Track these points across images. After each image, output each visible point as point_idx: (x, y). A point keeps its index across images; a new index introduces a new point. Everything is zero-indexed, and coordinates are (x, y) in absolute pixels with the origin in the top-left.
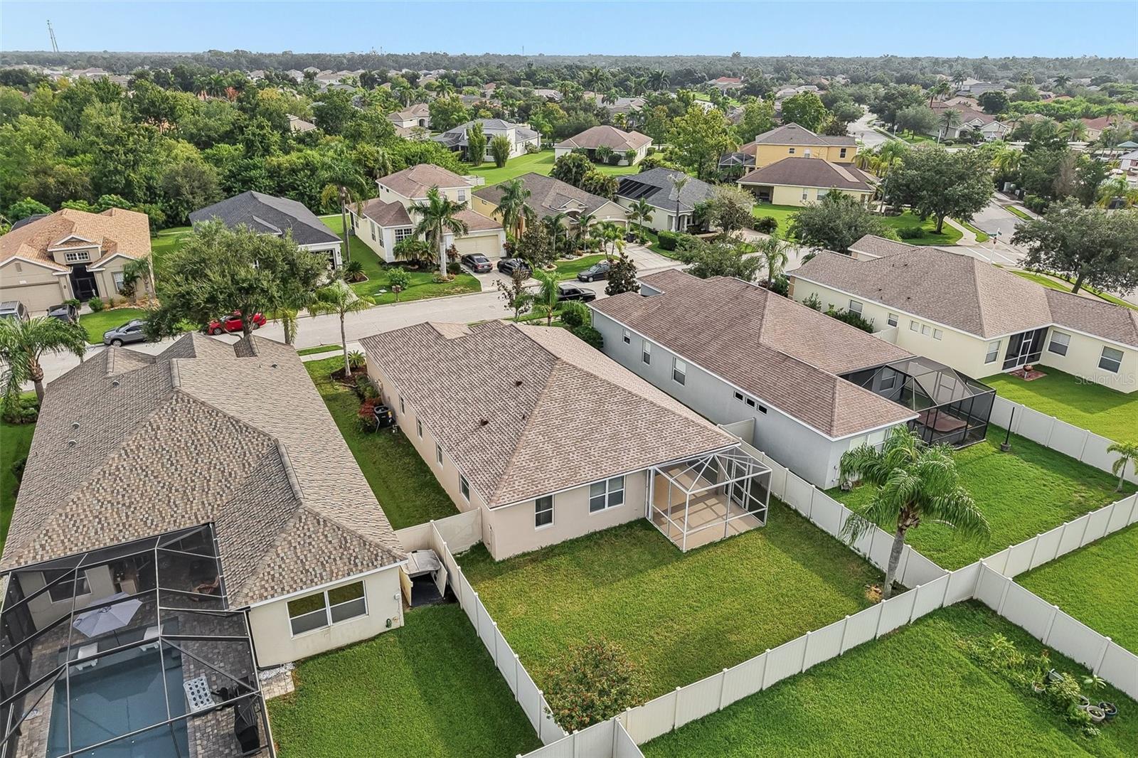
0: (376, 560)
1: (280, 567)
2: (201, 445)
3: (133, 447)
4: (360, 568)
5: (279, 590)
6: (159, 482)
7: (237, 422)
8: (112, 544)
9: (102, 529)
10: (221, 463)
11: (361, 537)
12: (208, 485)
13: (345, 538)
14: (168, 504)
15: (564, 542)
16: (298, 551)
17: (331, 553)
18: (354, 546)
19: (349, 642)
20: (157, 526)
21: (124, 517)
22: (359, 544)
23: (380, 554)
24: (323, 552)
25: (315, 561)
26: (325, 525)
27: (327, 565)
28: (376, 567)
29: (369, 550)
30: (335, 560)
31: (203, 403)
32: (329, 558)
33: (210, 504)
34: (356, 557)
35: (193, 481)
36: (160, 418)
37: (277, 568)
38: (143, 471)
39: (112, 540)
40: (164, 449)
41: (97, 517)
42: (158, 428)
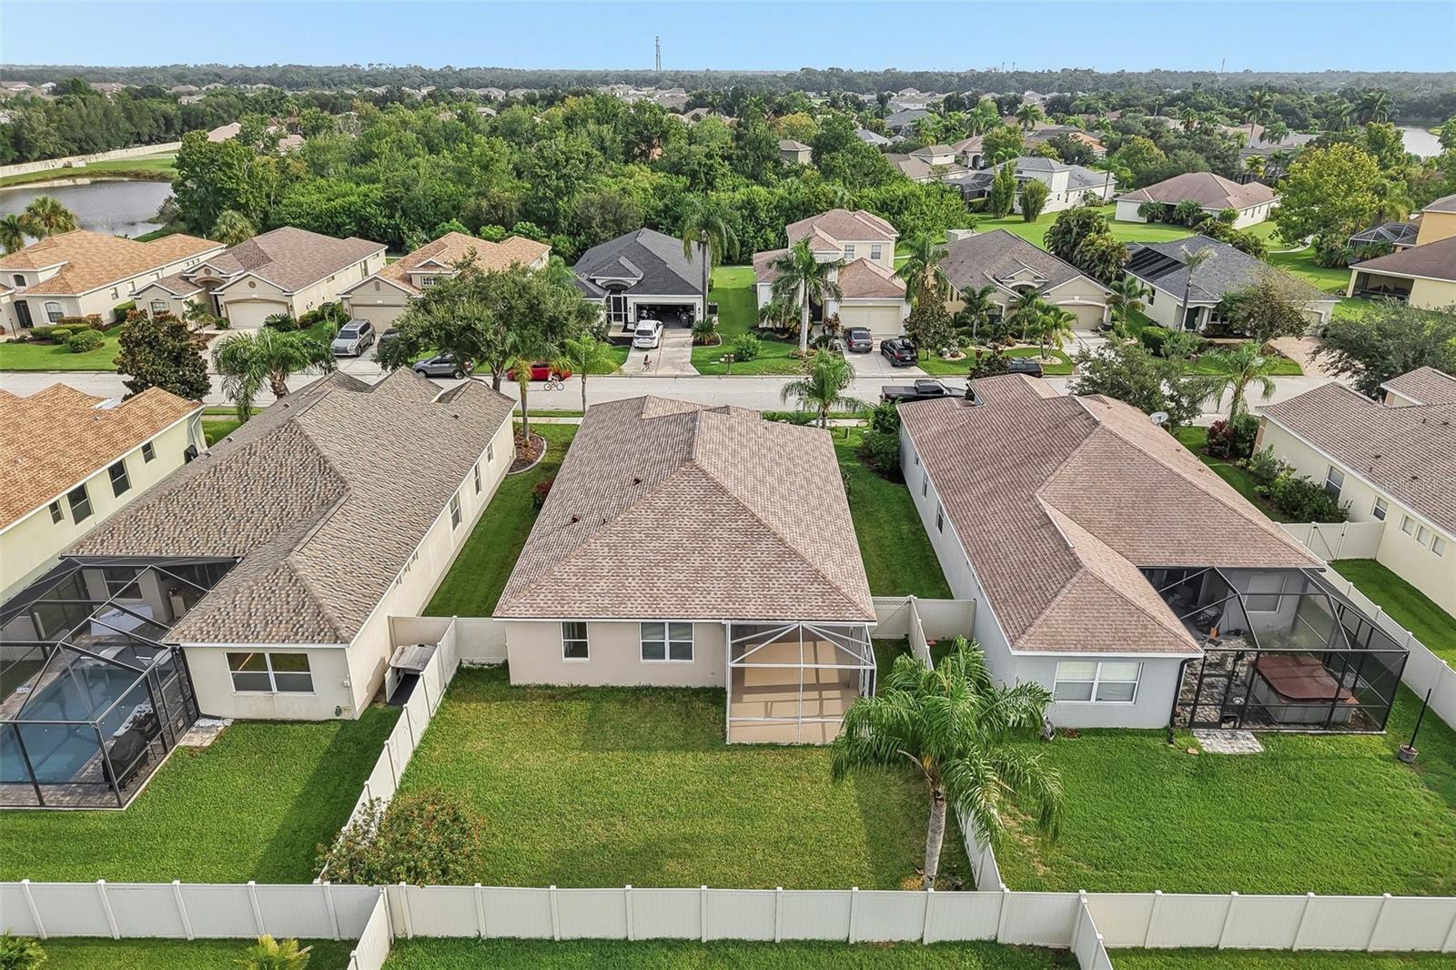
0: (319, 635)
1: (228, 613)
2: (280, 479)
3: (224, 467)
4: (298, 638)
5: (212, 637)
6: (224, 506)
7: (325, 462)
8: (154, 555)
9: (155, 538)
10: (287, 501)
11: (319, 606)
12: (263, 520)
13: (304, 603)
14: (219, 530)
15: (604, 687)
16: (254, 603)
17: (281, 613)
18: (307, 614)
19: (296, 717)
20: (198, 548)
21: (177, 533)
22: (313, 614)
23: (326, 630)
24: (275, 611)
25: (262, 618)
26: (294, 585)
27: (270, 626)
28: (314, 642)
29: (318, 622)
30: (281, 622)
31: (307, 437)
32: (277, 618)
33: (253, 539)
34: (302, 626)
35: (252, 512)
36: (262, 444)
37: (224, 614)
38: (218, 492)
39: (156, 551)
40: (247, 475)
41: (157, 526)
42: (255, 454)
